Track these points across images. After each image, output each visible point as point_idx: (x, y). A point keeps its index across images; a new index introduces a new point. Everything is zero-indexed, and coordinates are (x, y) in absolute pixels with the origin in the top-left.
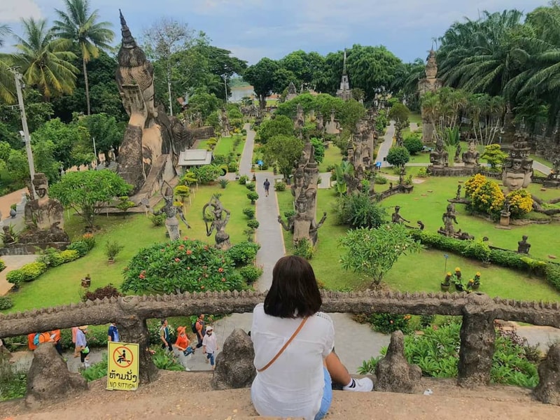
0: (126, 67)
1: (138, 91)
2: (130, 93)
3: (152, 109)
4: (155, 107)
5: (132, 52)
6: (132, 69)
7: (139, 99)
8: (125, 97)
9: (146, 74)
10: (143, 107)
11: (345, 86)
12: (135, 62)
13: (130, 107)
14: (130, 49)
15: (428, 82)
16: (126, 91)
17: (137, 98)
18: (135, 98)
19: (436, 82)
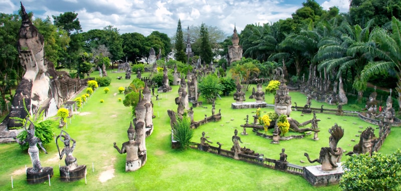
0: (24, 38)
1: (31, 55)
2: (26, 56)
3: (42, 66)
4: (45, 65)
5: (28, 29)
6: (28, 40)
7: (32, 60)
8: (22, 59)
9: (38, 43)
10: (35, 65)
11: (189, 50)
12: (31, 36)
13: (25, 66)
14: (27, 27)
15: (234, 48)
16: (23, 54)
17: (31, 59)
18: (29, 59)
19: (239, 48)
